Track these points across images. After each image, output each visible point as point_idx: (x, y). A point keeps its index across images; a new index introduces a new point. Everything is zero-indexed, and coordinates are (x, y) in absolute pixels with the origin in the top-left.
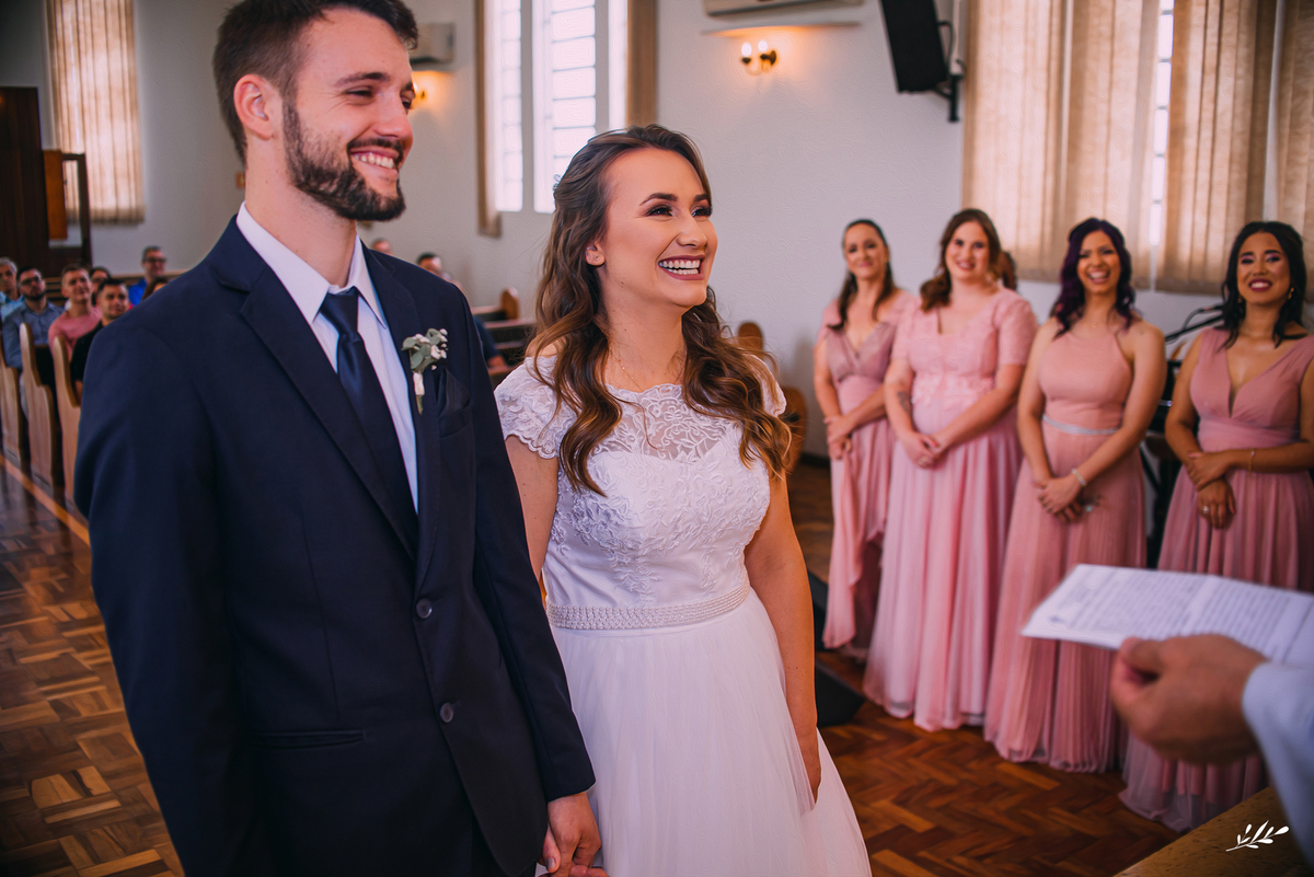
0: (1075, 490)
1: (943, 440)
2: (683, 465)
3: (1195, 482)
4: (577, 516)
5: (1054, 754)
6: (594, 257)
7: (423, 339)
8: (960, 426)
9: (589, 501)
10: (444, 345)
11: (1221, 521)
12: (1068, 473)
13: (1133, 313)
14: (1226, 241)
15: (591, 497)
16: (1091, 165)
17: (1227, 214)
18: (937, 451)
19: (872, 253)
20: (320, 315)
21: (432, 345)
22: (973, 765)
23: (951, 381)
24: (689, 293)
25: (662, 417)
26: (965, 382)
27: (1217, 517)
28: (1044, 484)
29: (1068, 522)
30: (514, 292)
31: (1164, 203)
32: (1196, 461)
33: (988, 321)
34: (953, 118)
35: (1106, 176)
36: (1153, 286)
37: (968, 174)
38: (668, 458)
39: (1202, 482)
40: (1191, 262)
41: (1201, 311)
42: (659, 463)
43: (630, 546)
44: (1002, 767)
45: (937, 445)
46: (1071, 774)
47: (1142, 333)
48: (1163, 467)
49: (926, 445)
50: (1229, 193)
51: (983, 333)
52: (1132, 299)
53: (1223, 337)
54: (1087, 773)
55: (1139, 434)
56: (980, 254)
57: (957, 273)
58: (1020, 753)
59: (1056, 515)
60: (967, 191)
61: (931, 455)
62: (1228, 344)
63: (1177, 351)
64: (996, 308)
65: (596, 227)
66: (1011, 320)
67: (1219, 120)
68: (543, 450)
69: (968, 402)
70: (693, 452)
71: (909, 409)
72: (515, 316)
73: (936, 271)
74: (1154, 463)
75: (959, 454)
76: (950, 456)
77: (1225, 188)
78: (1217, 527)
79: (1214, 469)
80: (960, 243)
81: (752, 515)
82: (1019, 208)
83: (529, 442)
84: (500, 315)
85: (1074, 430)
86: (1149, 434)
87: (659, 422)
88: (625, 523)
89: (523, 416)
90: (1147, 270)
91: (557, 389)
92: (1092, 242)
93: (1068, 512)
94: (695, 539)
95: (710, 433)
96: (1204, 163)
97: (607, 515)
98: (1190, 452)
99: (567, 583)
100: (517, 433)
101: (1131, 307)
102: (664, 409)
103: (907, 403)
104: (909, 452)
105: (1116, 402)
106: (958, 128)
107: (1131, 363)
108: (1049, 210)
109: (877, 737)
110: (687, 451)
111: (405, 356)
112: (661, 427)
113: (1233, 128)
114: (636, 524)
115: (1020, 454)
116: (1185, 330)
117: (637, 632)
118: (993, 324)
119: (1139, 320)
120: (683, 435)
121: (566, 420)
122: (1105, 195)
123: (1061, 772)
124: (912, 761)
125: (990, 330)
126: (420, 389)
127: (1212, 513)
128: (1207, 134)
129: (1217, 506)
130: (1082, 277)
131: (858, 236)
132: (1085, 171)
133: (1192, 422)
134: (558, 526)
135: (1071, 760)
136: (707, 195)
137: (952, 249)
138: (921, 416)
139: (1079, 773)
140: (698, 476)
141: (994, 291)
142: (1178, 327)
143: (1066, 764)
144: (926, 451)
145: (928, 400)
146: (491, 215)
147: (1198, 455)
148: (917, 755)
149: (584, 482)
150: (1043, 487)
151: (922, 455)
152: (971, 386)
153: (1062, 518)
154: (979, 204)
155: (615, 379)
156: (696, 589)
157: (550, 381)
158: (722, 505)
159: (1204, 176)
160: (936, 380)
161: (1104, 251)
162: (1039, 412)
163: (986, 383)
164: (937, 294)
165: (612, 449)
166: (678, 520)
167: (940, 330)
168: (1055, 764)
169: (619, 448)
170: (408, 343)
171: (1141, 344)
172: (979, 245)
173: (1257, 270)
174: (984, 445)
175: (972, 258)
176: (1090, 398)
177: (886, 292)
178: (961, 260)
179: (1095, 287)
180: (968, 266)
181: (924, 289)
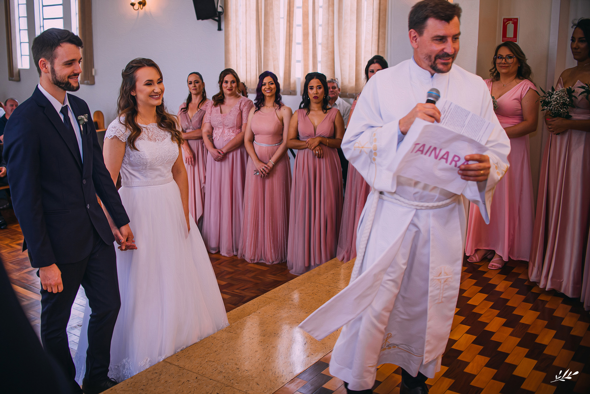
1: (224, 151)
2: (158, 144)
4: (131, 157)
6: (133, 94)
7: (83, 117)
8: (230, 146)
9: (135, 152)
10: (87, 118)
13: (281, 103)
18: (223, 154)
19: (197, 85)
20: (60, 113)
21: (85, 118)
22: (240, 265)
23: (226, 131)
24: (157, 102)
25: (152, 131)
26: (231, 131)
31: (302, 61)
33: (238, 109)
34: (220, 29)
36: (298, 93)
38: (154, 142)
42: (152, 143)
43: (145, 164)
47: (284, 110)
49: (219, 153)
51: (236, 113)
52: (281, 99)
56: (234, 85)
57: (226, 92)
58: (254, 260)
61: (221, 156)
62: (307, 114)
64: (241, 103)
65: (133, 87)
66: (246, 107)
68: (123, 140)
69: (233, 138)
70: (160, 141)
71: (212, 141)
75: (231, 156)
76: (228, 156)
80: (227, 82)
81: (175, 157)
82: (246, 65)
83: (119, 138)
85: (264, 145)
87: (152, 133)
88: (144, 158)
89: (117, 131)
91: (125, 125)
92: (267, 80)
94: (161, 162)
95: (164, 136)
97: (140, 156)
99: (128, 175)
100: (116, 135)
101: (280, 101)
102: (153, 129)
103: (211, 139)
104: (213, 155)
106: (222, 33)
111: (78, 121)
115: (248, 155)
118: (240, 109)
119: (284, 105)
120: (158, 136)
121: (128, 133)
125: (239, 111)
126: (82, 129)
130: (263, 92)
131: (192, 79)
134: (126, 160)
135: (272, 260)
136: (161, 78)
137: (224, 85)
138: (216, 143)
140: (161, 147)
144: (219, 155)
145: (218, 138)
146: (16, 71)
149: (134, 148)
152: (233, 132)
155: (140, 122)
156: (161, 176)
158: (167, 154)
160: (221, 130)
161: (271, 83)
162: (252, 140)
163: (238, 130)
165: (140, 140)
166: (157, 157)
167: (221, 112)
169: (142, 139)
170: (79, 118)
171: (284, 113)
172: (233, 82)
173: (315, 93)
174: (239, 152)
175: (232, 87)
176: (268, 133)
177: (204, 99)
178: (228, 88)
179: (268, 95)
180: (230, 90)
181: (214, 98)
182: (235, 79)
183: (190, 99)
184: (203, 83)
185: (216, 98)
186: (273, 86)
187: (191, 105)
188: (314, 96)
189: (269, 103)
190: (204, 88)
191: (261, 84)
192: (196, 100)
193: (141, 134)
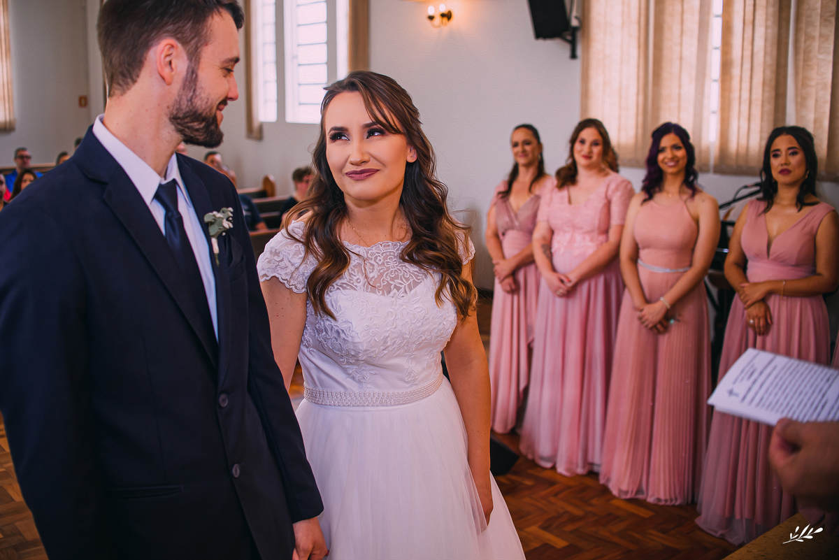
0: (663, 311)
1: (574, 277)
2: (393, 299)
3: (745, 303)
4: (319, 331)
5: (650, 493)
8: (585, 268)
9: (328, 323)
10: (231, 219)
11: (762, 329)
12: (657, 300)
13: (697, 186)
14: (761, 139)
15: (327, 320)
16: (669, 87)
17: (762, 120)
18: (569, 285)
19: (528, 148)
20: (155, 200)
21: (223, 219)
22: (595, 501)
23: (578, 237)
25: (383, 264)
26: (588, 238)
27: (759, 327)
28: (641, 308)
29: (659, 332)
30: (272, 178)
31: (719, 113)
32: (745, 289)
33: (603, 195)
34: (573, 56)
35: (680, 95)
36: (712, 170)
37: (585, 95)
38: (383, 294)
39: (749, 303)
40: (737, 154)
41: (746, 187)
42: (376, 298)
43: (353, 353)
44: (614, 502)
45: (570, 281)
46: (663, 506)
47: (703, 201)
48: (720, 294)
49: (562, 281)
50: (763, 106)
51: (598, 204)
53: (763, 205)
54: (674, 506)
55: (704, 272)
56: (596, 150)
57: (581, 161)
58: (627, 492)
59: (651, 329)
60: (584, 106)
61: (566, 288)
62: (767, 210)
63: (727, 214)
64: (608, 186)
66: (619, 194)
67: (755, 57)
68: (296, 287)
69: (590, 251)
70: (402, 290)
71: (550, 257)
72: (273, 195)
73: (567, 160)
74: (714, 291)
75: (585, 287)
76: (578, 289)
77: (759, 103)
78: (760, 334)
79: (758, 294)
80: (583, 142)
81: (442, 334)
82: (620, 118)
83: (286, 282)
84: (262, 194)
85: (660, 270)
86: (710, 271)
87: (380, 268)
88: (350, 339)
89: (282, 264)
90: (708, 159)
91: (307, 245)
92: (668, 141)
93: (659, 326)
94: (399, 349)
95: (416, 276)
96: (746, 86)
97: (338, 333)
98: (741, 283)
100: (277, 276)
101: (695, 182)
102: (385, 258)
103: (548, 252)
104: (550, 286)
105: (686, 248)
106: (577, 63)
107: (697, 221)
108: (640, 119)
109: (528, 482)
110: (398, 289)
111: (205, 227)
112: (382, 271)
113: (765, 62)
114: (357, 340)
116: (735, 200)
117: (362, 409)
118: (606, 197)
119: (701, 192)
121: (311, 265)
122: (679, 107)
123: (655, 505)
124: (552, 499)
125: (604, 201)
126: (216, 249)
127: (756, 324)
128: (747, 66)
129: (759, 319)
130: (660, 164)
131: (521, 136)
132: (665, 91)
133: (742, 264)
134: (307, 336)
135: (662, 497)
137: (578, 146)
138: (559, 261)
139: (668, 506)
140: (404, 307)
141: (607, 175)
142: (730, 198)
143: (659, 500)
144: (562, 285)
145: (562, 250)
146: (256, 125)
147: (746, 285)
148: (556, 495)
149: (323, 309)
150: (641, 310)
151: (560, 288)
152: (592, 240)
153: (656, 331)
154: (594, 115)
155: (347, 236)
156: (403, 381)
157: (302, 240)
158: (420, 327)
159: (745, 95)
160: (568, 236)
161: (675, 147)
162: (635, 258)
163: (602, 238)
164: (568, 177)
165: (344, 288)
166: (387, 338)
167: (570, 202)
168: (651, 500)
169: (348, 287)
170: (208, 217)
171: (703, 208)
172: (595, 143)
173: (783, 162)
174: (601, 280)
175: (591, 152)
176: (670, 247)
177: (540, 174)
178: (583, 153)
179: (670, 170)
180: (588, 157)
181: (559, 173)
182: (599, 138)
183: (514, 173)
184: (540, 145)
185: (563, 174)
186: (681, 153)
187: (516, 186)
188: (780, 168)
189: (672, 186)
190: (541, 154)
191: (656, 150)
192: (525, 176)
193: (346, 274)
